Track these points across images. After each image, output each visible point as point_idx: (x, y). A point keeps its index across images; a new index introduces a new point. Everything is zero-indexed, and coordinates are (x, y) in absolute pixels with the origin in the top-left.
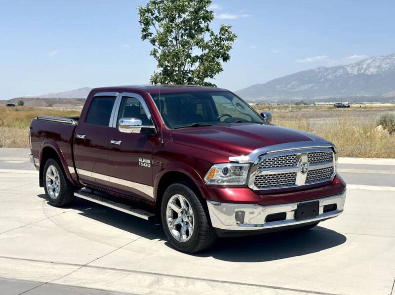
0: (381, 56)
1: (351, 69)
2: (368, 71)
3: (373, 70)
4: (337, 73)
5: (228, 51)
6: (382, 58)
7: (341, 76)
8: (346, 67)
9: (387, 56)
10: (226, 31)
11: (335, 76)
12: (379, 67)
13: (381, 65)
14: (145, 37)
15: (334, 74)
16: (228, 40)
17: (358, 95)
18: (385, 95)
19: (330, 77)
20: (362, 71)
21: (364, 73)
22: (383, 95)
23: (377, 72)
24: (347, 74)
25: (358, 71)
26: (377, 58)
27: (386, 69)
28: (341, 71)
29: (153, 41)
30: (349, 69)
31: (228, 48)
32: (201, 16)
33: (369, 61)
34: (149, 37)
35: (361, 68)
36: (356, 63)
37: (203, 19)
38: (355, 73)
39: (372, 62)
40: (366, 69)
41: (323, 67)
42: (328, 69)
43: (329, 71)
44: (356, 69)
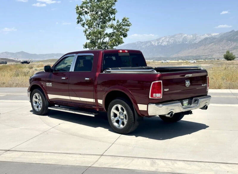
0: (169, 36)
1: (154, 42)
2: (163, 44)
3: (165, 43)
4: (147, 45)
5: (127, 32)
6: (170, 37)
7: (149, 46)
8: (151, 41)
9: (172, 36)
10: (126, 20)
11: (146, 46)
12: (168, 42)
13: (169, 41)
14: (78, 22)
15: (146, 45)
16: (126, 26)
17: (158, 56)
18: (172, 56)
19: (143, 47)
20: (160, 44)
21: (160, 45)
22: (171, 56)
23: (168, 44)
24: (152, 45)
25: (157, 44)
26: (167, 37)
27: (172, 43)
28: (149, 44)
29: (83, 25)
30: (153, 43)
31: (127, 30)
32: (110, 12)
33: (163, 38)
34: (81, 22)
35: (159, 42)
36: (156, 40)
37: (111, 14)
38: (156, 44)
39: (165, 39)
40: (162, 43)
41: (140, 41)
42: (142, 42)
43: (143, 44)
44: (157, 42)
